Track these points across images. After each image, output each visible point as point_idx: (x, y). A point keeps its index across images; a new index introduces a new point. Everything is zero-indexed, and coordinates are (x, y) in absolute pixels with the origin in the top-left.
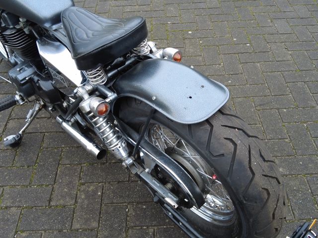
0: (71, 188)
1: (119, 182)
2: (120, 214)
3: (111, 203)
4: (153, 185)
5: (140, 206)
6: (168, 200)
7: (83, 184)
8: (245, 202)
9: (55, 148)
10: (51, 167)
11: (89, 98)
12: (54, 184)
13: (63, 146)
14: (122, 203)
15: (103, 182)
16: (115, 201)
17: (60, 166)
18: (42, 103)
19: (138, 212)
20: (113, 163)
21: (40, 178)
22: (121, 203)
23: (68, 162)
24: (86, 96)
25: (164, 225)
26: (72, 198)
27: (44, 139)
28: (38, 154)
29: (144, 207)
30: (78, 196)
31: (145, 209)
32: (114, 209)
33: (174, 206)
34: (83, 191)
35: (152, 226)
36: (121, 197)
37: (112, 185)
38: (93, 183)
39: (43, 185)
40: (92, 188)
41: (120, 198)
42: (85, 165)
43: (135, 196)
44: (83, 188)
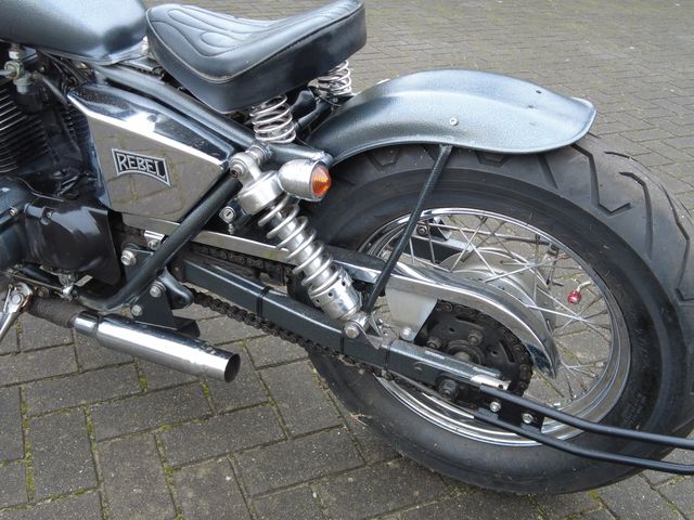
0: (150, 484)
1: (265, 445)
2: (302, 507)
3: (268, 492)
4: (437, 355)
5: (339, 479)
6: (478, 379)
7: (176, 470)
8: (680, 304)
9: (65, 410)
10: (72, 450)
11: (261, 177)
12: (99, 484)
13: (83, 402)
14: (295, 484)
15: (225, 455)
16: (276, 485)
17: (95, 445)
18: (29, 292)
19: (343, 493)
20: (230, 412)
21: (55, 478)
22: (292, 486)
23: (113, 432)
24: (255, 172)
25: (415, 504)
26: (164, 505)
27: (24, 398)
28: (23, 432)
29: (351, 479)
30: (175, 496)
31: (355, 483)
32: (283, 501)
33: (501, 386)
34: (183, 483)
35: (388, 512)
36: (286, 473)
37: (251, 455)
38: (202, 460)
39: (70, 493)
40: (202, 472)
41: (284, 475)
42: (161, 429)
43: (317, 464)
44: (179, 476)
